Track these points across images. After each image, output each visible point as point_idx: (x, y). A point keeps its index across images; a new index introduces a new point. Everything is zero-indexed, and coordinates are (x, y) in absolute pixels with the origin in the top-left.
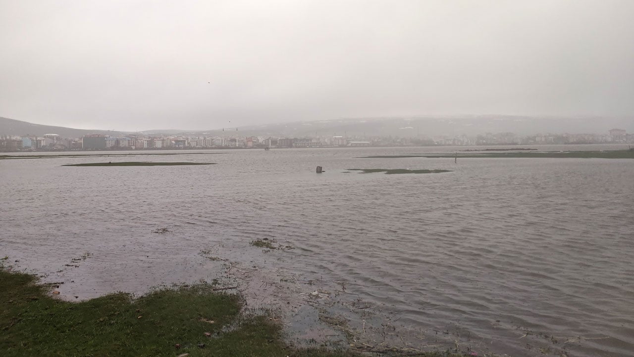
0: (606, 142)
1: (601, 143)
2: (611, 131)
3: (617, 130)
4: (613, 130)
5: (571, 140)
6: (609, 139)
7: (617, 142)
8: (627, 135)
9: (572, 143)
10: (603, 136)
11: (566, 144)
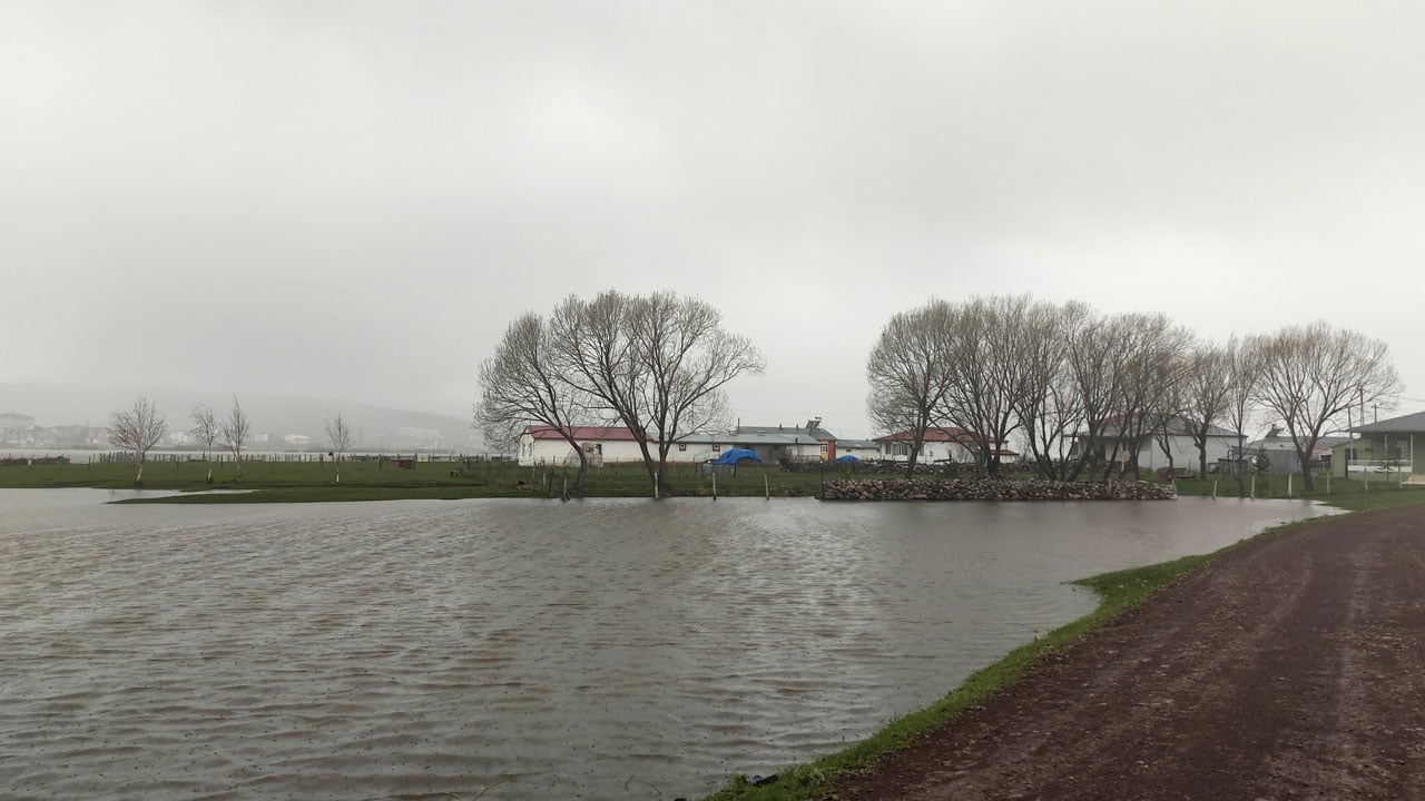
8: (37, 429)
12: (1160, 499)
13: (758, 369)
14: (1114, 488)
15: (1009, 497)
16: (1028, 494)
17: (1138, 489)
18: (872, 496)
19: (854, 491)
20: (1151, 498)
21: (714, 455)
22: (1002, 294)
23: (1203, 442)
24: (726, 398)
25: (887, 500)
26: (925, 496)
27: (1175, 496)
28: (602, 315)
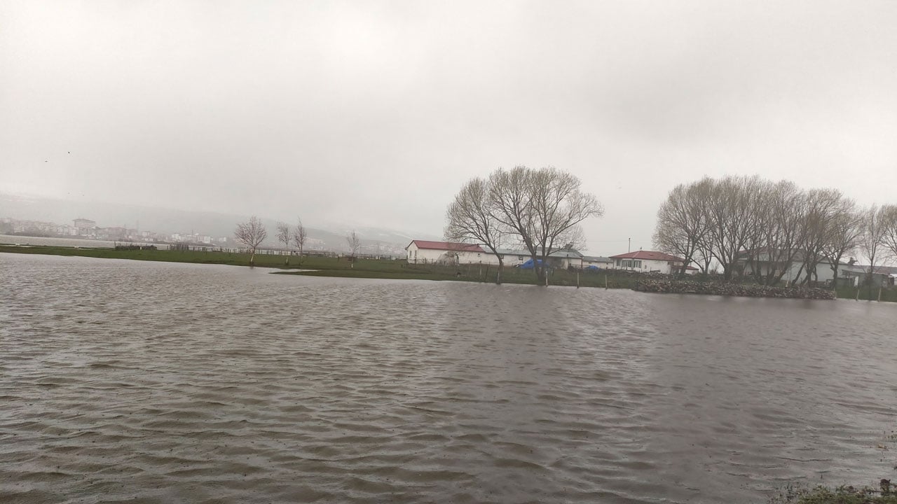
0: (69, 236)
1: (61, 237)
2: (75, 221)
3: (84, 220)
4: (80, 220)
5: (17, 230)
6: (74, 233)
7: (83, 238)
8: (98, 228)
9: (18, 234)
10: (66, 228)
11: (8, 234)
12: (827, 299)
13: (600, 214)
14: (801, 292)
15: (741, 294)
16: (752, 293)
17: (815, 293)
18: (664, 290)
19: (655, 286)
20: (822, 298)
21: (519, 262)
22: (741, 175)
23: (836, 267)
24: (581, 230)
25: (673, 293)
26: (694, 291)
27: (835, 298)
28: (516, 180)
